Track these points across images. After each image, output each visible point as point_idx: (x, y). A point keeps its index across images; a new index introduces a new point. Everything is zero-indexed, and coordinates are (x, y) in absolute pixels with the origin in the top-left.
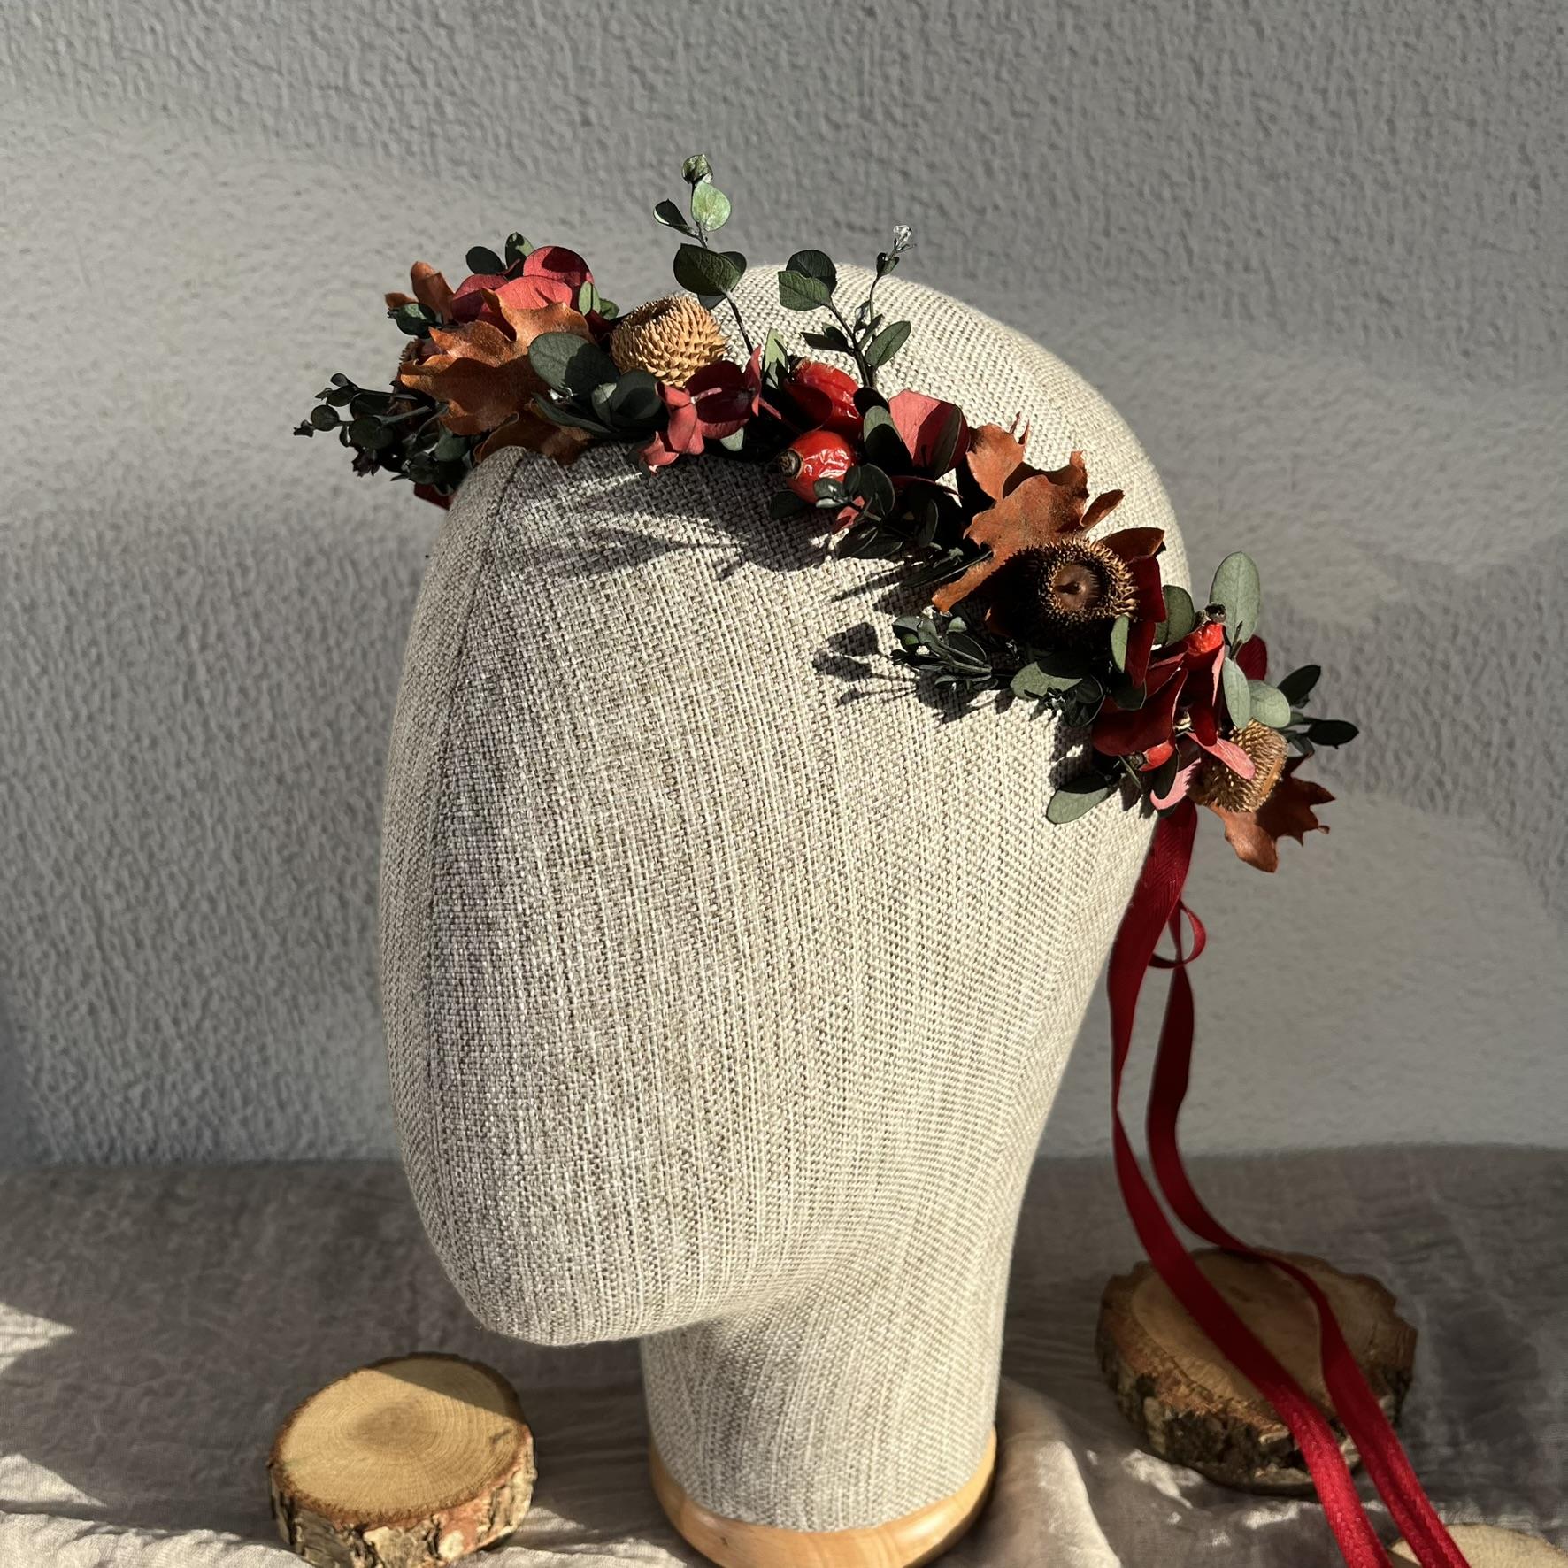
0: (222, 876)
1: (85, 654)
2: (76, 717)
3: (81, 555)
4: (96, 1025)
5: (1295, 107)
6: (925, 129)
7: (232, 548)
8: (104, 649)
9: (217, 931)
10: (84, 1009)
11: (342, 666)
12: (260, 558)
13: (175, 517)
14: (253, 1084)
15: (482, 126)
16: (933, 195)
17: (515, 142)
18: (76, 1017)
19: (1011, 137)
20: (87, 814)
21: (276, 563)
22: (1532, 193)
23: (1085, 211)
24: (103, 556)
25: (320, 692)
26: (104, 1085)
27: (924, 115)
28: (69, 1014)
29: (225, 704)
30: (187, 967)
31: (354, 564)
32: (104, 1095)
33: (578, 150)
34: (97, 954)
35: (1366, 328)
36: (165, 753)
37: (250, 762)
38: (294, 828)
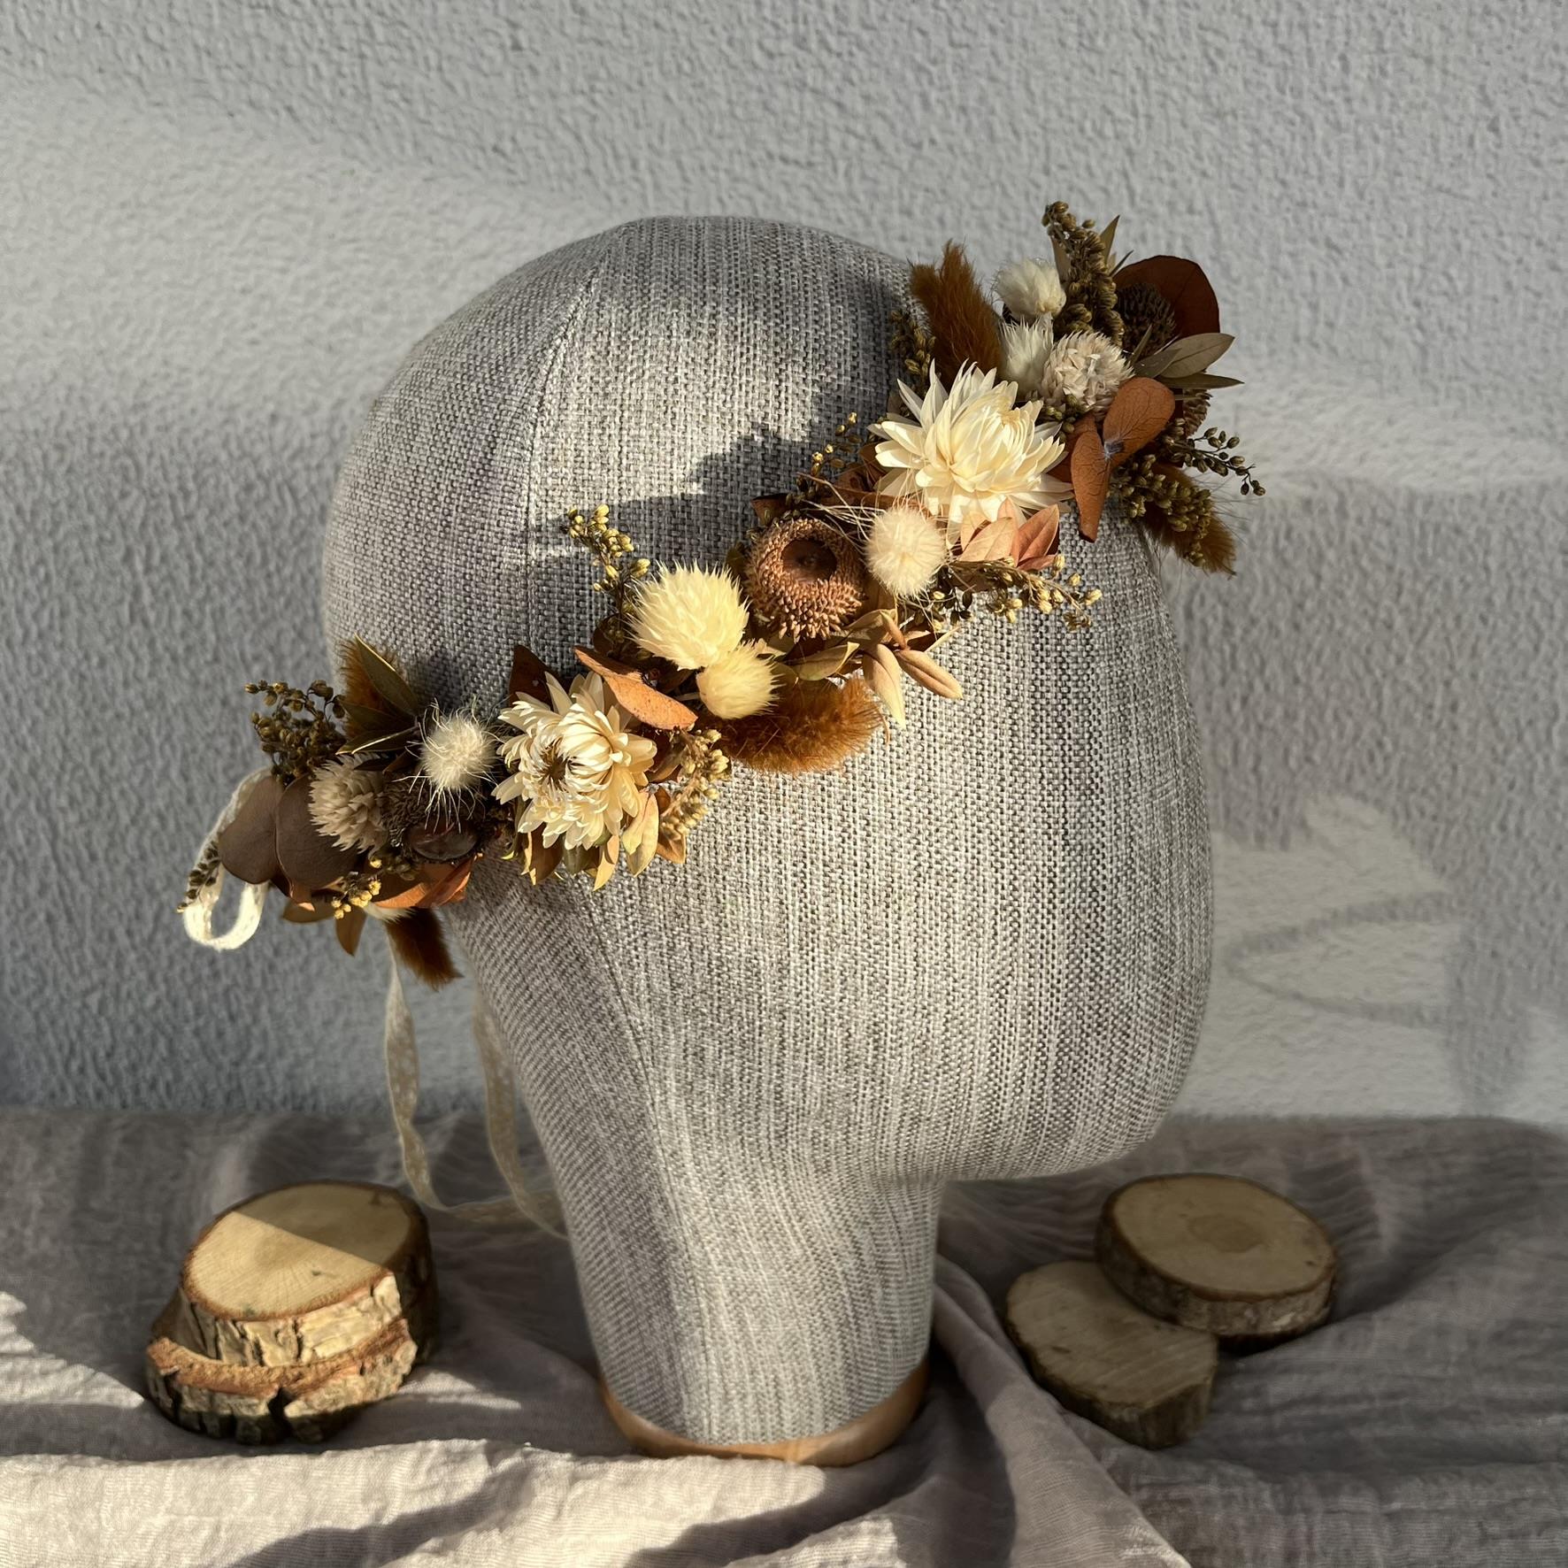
0: (171, 793)
1: (34, 572)
2: (26, 634)
3: (27, 474)
4: (53, 932)
5: (1244, 41)
6: (860, 57)
7: (173, 472)
8: (52, 567)
9: (167, 847)
10: (42, 917)
11: (282, 592)
12: (200, 484)
13: (117, 438)
14: (205, 995)
15: (412, 49)
16: (868, 127)
17: (445, 65)
18: (35, 924)
19: (949, 67)
20: (40, 728)
21: (216, 487)
22: (1491, 136)
23: (1024, 147)
24: (49, 476)
25: (262, 617)
26: (63, 991)
27: (860, 46)
28: (28, 921)
29: (170, 625)
30: (139, 880)
31: (293, 491)
32: (63, 1000)
33: (508, 77)
34: (53, 866)
35: (1313, 275)
36: (113, 672)
37: (195, 683)
38: (239, 749)
